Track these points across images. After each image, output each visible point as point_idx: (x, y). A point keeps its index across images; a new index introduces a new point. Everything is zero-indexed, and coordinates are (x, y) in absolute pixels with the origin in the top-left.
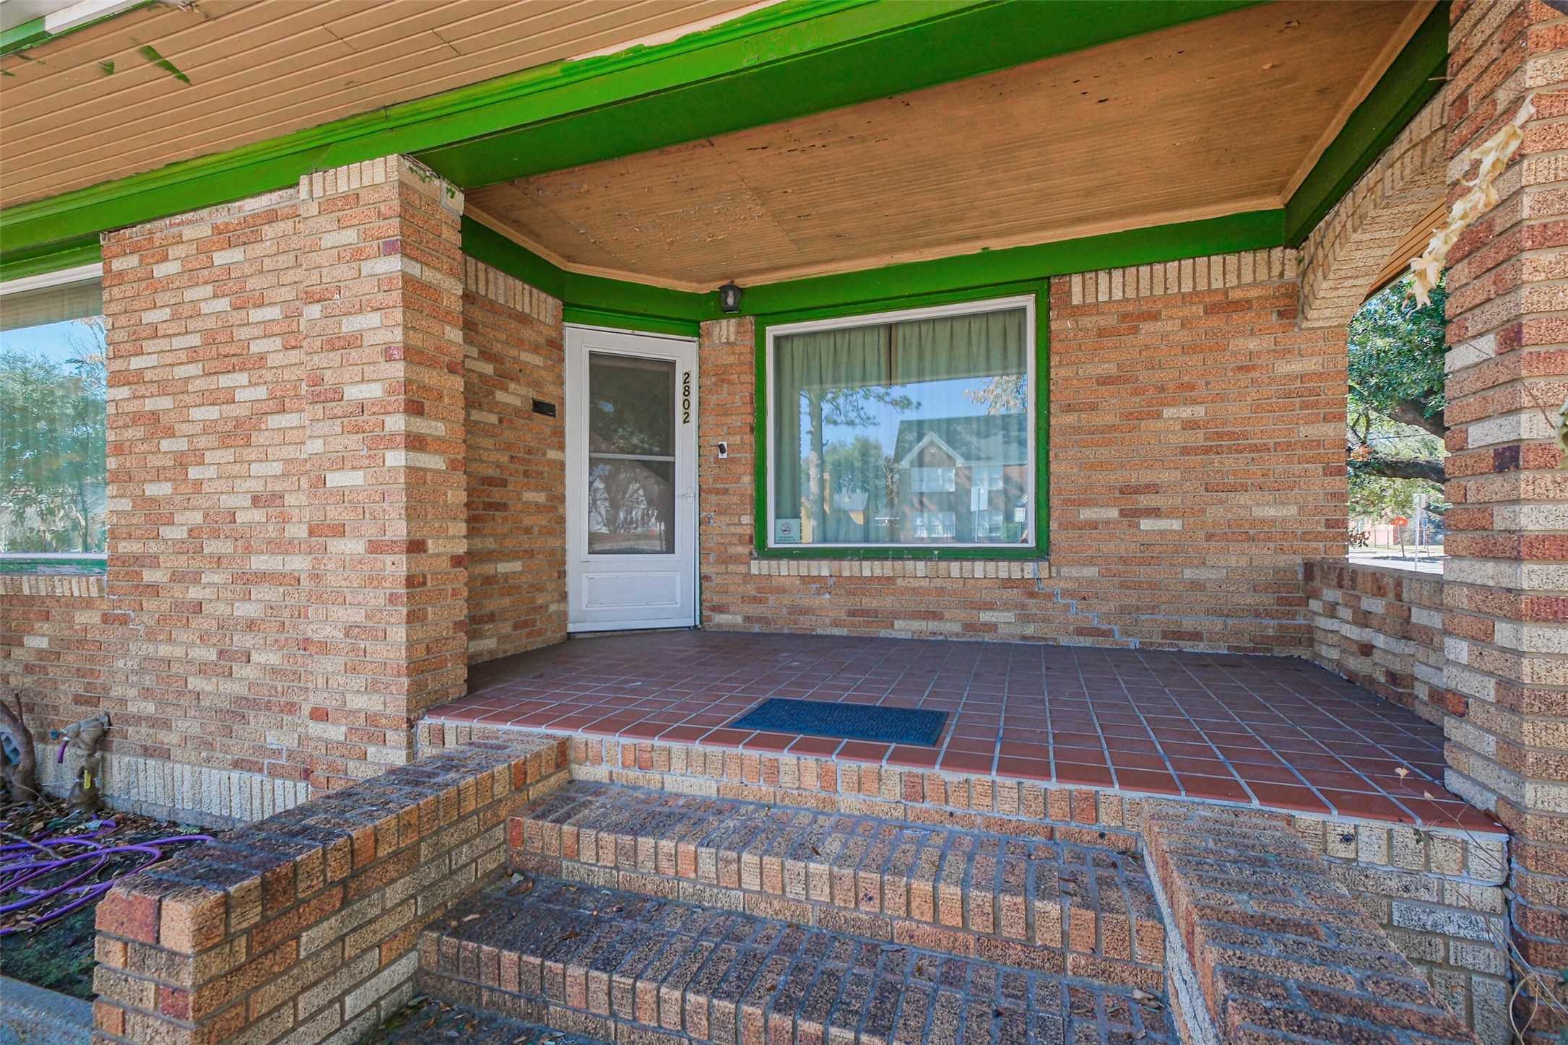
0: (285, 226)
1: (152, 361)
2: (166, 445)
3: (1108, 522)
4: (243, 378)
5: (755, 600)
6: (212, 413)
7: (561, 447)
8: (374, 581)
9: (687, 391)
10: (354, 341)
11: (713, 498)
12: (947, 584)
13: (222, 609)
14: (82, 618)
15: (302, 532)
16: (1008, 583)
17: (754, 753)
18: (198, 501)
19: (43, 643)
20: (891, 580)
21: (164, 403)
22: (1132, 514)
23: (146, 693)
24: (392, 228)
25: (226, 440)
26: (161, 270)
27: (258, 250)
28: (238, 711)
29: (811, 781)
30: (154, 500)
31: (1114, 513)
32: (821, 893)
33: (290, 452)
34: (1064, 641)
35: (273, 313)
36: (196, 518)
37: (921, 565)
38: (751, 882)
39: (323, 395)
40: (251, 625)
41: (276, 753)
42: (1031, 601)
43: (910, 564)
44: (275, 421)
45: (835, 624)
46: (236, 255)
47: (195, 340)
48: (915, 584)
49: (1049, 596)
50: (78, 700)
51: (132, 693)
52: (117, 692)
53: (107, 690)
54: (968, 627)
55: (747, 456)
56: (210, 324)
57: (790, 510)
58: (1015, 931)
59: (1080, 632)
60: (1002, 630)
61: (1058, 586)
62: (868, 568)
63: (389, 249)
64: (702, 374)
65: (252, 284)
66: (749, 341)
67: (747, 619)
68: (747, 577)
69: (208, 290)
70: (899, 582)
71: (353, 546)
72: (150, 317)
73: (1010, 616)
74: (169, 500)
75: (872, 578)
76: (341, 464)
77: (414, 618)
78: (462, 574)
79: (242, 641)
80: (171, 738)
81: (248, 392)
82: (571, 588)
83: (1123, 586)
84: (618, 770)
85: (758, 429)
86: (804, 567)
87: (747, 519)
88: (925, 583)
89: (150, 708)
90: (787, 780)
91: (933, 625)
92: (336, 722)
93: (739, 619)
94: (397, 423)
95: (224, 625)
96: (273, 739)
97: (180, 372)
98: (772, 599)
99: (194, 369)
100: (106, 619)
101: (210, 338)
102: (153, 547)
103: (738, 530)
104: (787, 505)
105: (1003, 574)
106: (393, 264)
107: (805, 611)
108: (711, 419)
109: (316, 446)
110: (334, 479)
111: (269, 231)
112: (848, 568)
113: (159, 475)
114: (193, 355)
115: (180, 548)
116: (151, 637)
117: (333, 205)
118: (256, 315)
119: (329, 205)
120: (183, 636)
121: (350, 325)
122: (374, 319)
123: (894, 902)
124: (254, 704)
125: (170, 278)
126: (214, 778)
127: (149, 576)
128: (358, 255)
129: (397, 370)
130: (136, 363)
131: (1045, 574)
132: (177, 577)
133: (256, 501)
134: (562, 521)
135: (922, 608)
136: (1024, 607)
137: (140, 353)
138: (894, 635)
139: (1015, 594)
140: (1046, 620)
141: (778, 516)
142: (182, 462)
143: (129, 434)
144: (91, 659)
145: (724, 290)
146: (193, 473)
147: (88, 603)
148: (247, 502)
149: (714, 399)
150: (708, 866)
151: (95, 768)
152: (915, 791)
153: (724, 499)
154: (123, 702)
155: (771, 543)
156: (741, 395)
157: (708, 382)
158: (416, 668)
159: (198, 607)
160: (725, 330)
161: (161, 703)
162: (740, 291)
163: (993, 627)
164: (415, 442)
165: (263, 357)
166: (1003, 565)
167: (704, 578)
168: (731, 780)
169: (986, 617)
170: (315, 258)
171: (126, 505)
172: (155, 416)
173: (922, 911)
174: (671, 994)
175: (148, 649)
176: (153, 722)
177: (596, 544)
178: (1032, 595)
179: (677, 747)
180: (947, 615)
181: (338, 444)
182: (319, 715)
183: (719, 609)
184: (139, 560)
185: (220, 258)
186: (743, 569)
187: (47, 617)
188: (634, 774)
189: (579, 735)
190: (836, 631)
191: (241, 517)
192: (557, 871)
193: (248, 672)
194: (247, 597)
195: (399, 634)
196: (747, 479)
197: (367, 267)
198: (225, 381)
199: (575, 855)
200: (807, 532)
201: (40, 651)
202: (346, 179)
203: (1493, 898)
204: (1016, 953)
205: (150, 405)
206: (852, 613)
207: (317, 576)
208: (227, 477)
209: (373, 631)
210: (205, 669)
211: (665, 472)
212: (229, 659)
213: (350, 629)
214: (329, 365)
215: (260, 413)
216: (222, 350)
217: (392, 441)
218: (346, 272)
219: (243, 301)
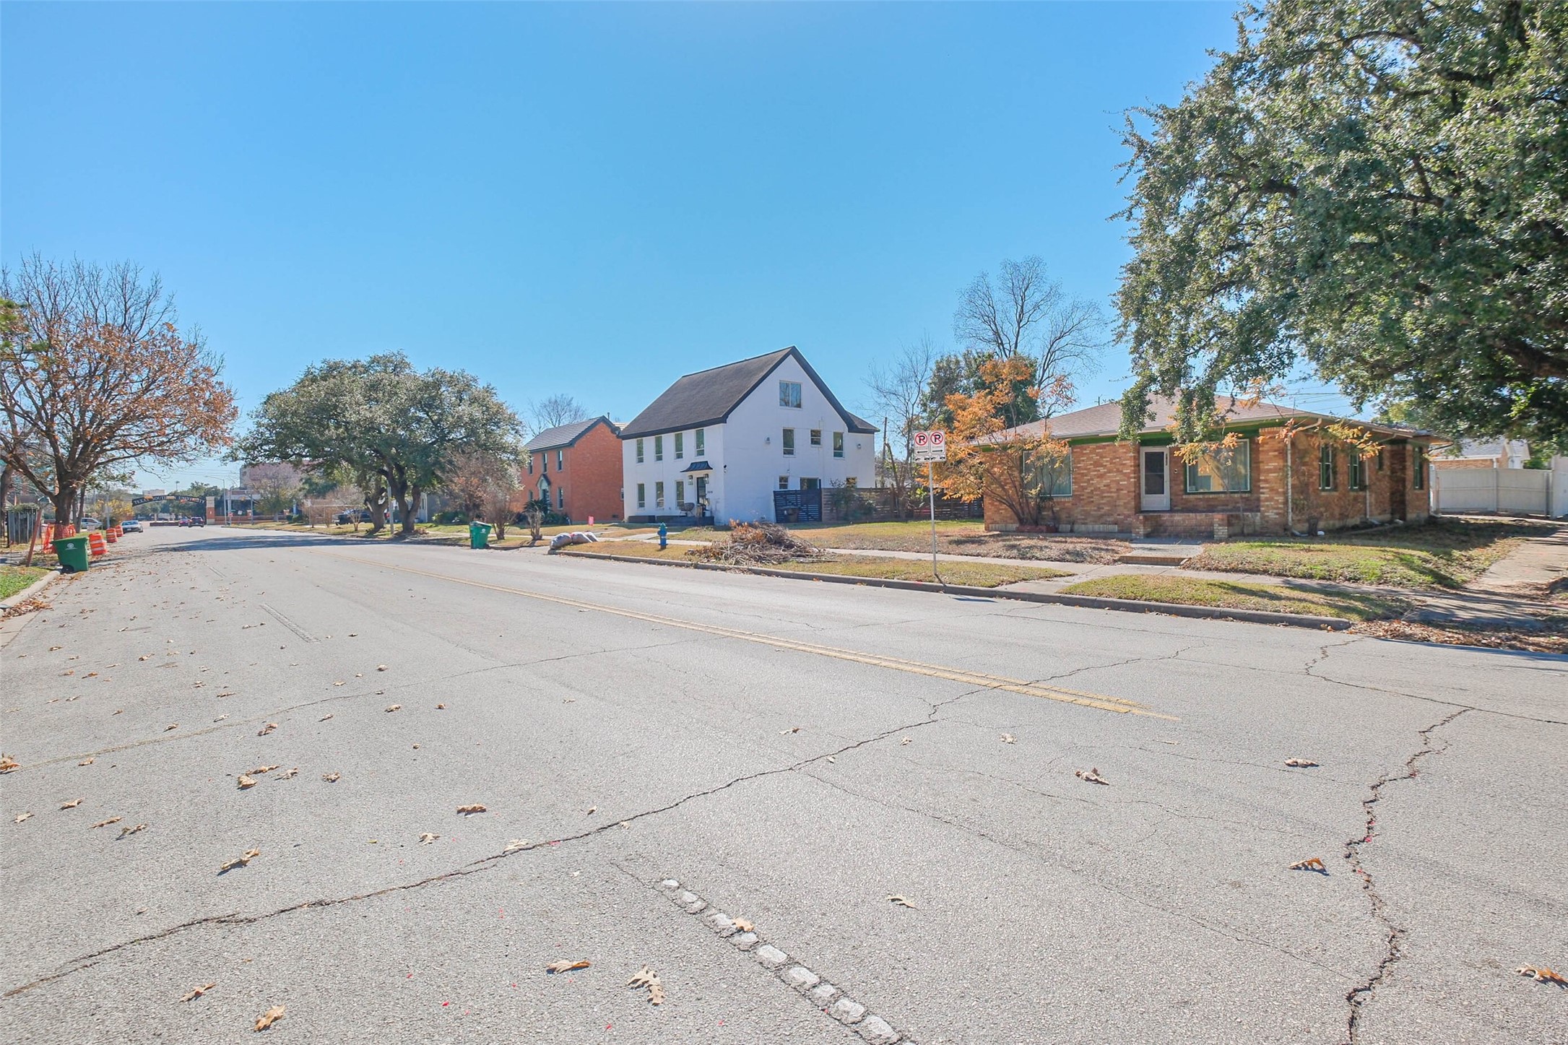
0: (1112, 447)
1: (1083, 465)
4: (1102, 468)
5: (1186, 502)
7: (1141, 474)
8: (1129, 496)
9: (1167, 459)
10: (1125, 464)
11: (1173, 482)
12: (1230, 499)
13: (1098, 502)
14: (1067, 504)
16: (1243, 498)
17: (1189, 514)
18: (1092, 486)
19: (1060, 508)
21: (1085, 471)
23: (1082, 515)
25: (1098, 477)
26: (1085, 452)
27: (1105, 450)
28: (1102, 516)
30: (1082, 486)
33: (1112, 479)
35: (1109, 459)
36: (1092, 489)
37: (1224, 495)
39: (1119, 471)
40: (1104, 504)
41: (1109, 521)
43: (1221, 495)
44: (1108, 475)
45: (1204, 508)
46: (1101, 450)
47: (1092, 462)
48: (1222, 499)
49: (1251, 500)
51: (1079, 515)
52: (1075, 515)
53: (1073, 515)
54: (1234, 507)
55: (1182, 472)
56: (1095, 460)
61: (1252, 498)
62: (1211, 496)
64: (1170, 454)
65: (1103, 454)
67: (1182, 506)
68: (1182, 499)
69: (1095, 455)
70: (1219, 499)
71: (1123, 492)
72: (1082, 458)
73: (1243, 504)
74: (1086, 486)
75: (1212, 498)
76: (1122, 480)
77: (1132, 502)
78: (1136, 497)
79: (1101, 506)
81: (1102, 470)
82: (1142, 502)
84: (1168, 518)
85: (1184, 467)
86: (1196, 496)
87: (1182, 487)
88: (1225, 499)
89: (1083, 517)
90: (1191, 517)
91: (1226, 507)
92: (1122, 515)
93: (1180, 506)
94: (1133, 475)
95: (1099, 504)
96: (1108, 519)
97: (1088, 467)
98: (1189, 502)
99: (1092, 466)
100: (1073, 504)
101: (1095, 462)
102: (1083, 493)
103: (1180, 489)
104: (1192, 484)
105: (1242, 496)
107: (1196, 504)
108: (1173, 465)
109: (1118, 478)
110: (1122, 482)
111: (1107, 448)
112: (1206, 496)
113: (1084, 482)
114: (1091, 464)
115: (1088, 493)
116: (1082, 507)
118: (1105, 459)
119: (1121, 446)
120: (1090, 506)
121: (1123, 462)
122: (1129, 461)
124: (1105, 515)
125: (1087, 453)
126: (1096, 527)
127: (1082, 498)
128: (1125, 453)
129: (1133, 468)
131: (1250, 496)
132: (1089, 497)
133: (1105, 486)
134: (1141, 489)
136: (1246, 503)
137: (1080, 464)
139: (1244, 500)
141: (1189, 486)
142: (1089, 480)
143: (1077, 476)
144: (1069, 511)
146: (1091, 482)
147: (1069, 502)
148: (1103, 486)
149: (1173, 460)
151: (1072, 527)
153: (1176, 482)
154: (1077, 516)
155: (1188, 492)
157: (1171, 456)
158: (1133, 509)
159: (1093, 502)
161: (1085, 516)
163: (1239, 507)
164: (1135, 478)
165: (1106, 466)
166: (1242, 494)
167: (1171, 499)
168: (1183, 517)
170: (1116, 453)
171: (1077, 487)
172: (1083, 473)
173: (1204, 522)
175: (1082, 509)
176: (1083, 519)
177: (1148, 492)
178: (1248, 500)
179: (1177, 515)
180: (1230, 505)
181: (1122, 478)
182: (1119, 515)
183: (1176, 505)
184: (1080, 495)
185: (1097, 451)
186: (1181, 497)
187: (1060, 505)
189: (1161, 515)
190: (1204, 510)
191: (1101, 489)
193: (1103, 510)
194: (1103, 500)
196: (1182, 477)
198: (1098, 469)
201: (1057, 510)
205: (1082, 471)
206: (1208, 505)
207: (1118, 496)
208: (1098, 483)
209: (1128, 503)
210: (1095, 511)
211: (1162, 477)
212: (1099, 509)
213: (1125, 503)
214: (1120, 468)
215: (1105, 473)
216: (1097, 464)
217: (1131, 478)
218: (1124, 455)
219: (1102, 457)
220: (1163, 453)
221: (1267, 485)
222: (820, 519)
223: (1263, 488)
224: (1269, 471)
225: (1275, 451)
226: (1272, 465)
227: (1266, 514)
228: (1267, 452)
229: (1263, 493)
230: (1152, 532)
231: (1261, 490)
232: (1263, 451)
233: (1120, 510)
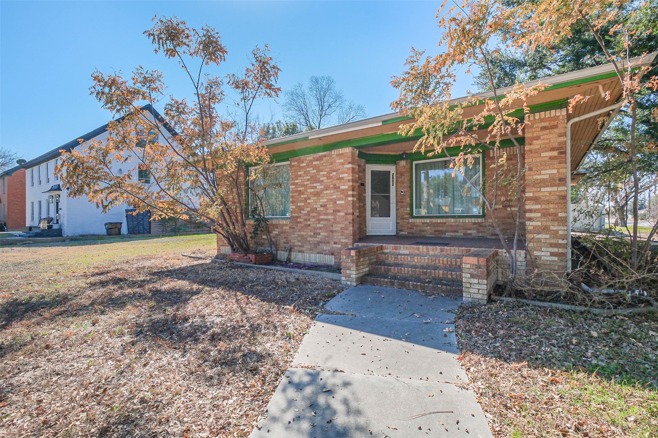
0: (328, 158)
1: (300, 181)
2: (302, 196)
3: (499, 209)
4: (319, 184)
5: (411, 228)
6: (312, 190)
7: (365, 193)
8: (346, 220)
9: (393, 178)
10: (342, 178)
11: (400, 204)
12: (460, 224)
13: (314, 225)
14: (285, 228)
15: (332, 211)
16: (475, 223)
17: (415, 246)
18: (309, 206)
19: (277, 233)
20: (445, 223)
21: (302, 188)
22: (505, 207)
23: (299, 241)
24: (350, 160)
25: (315, 195)
26: (302, 165)
27: (322, 162)
28: (318, 243)
29: (425, 250)
30: (299, 206)
31: (501, 206)
32: (426, 261)
33: (329, 197)
34: (488, 237)
35: (325, 173)
36: (309, 209)
37: (452, 219)
38: (416, 261)
39: (336, 188)
40: (320, 228)
41: (326, 251)
42: (480, 228)
43: (450, 219)
44: (325, 192)
45: (431, 234)
46: (318, 163)
47: (309, 177)
48: (451, 224)
49: (485, 226)
50: (284, 243)
51: (296, 241)
52: (293, 241)
53: (290, 241)
54: (465, 234)
55: (408, 194)
56: (312, 175)
57: (419, 206)
58: (454, 263)
59: (493, 235)
60: (473, 235)
61: (487, 224)
62: (439, 221)
63: (349, 163)
64: (397, 173)
65: (321, 168)
66: (409, 166)
67: (408, 233)
68: (409, 223)
69: (312, 169)
70: (447, 224)
71: (342, 214)
72: (299, 173)
73: (475, 231)
74: (303, 206)
75: (440, 223)
76: (339, 199)
77: (353, 226)
78: (359, 219)
79: (318, 231)
80: (304, 249)
81: (319, 187)
82: (367, 225)
83: (503, 224)
84: (391, 250)
85: (411, 187)
86: (423, 220)
87: (408, 209)
88: (454, 224)
89: (300, 244)
90: (421, 250)
91: (456, 234)
92: (339, 244)
93: (406, 233)
94: (350, 193)
95: (315, 228)
96: (325, 248)
97: (305, 183)
98: (415, 228)
99: (309, 183)
100: (290, 228)
101: (312, 177)
102: (300, 215)
103: (406, 212)
104: (418, 206)
105: (473, 221)
106: (350, 166)
107: (424, 231)
108: (399, 185)
109: (335, 197)
110: (338, 202)
111: (324, 159)
112: (434, 220)
113: (301, 202)
114: (308, 180)
115: (305, 214)
116: (299, 231)
117: (340, 156)
118: (321, 173)
119: (338, 155)
120: (307, 230)
121: (341, 176)
122: (346, 175)
123: (437, 261)
124: (321, 242)
125: (304, 166)
126: (313, 256)
127: (299, 220)
128: (343, 164)
129: (351, 184)
130: (296, 181)
131: (484, 221)
132: (306, 220)
133: (321, 206)
134: (365, 209)
135: (453, 230)
136: (478, 229)
137: (297, 179)
138: (446, 236)
139: (476, 226)
140: (484, 232)
141: (416, 208)
142: (306, 199)
143: (295, 194)
144: (287, 235)
145: (403, 154)
146: (308, 201)
147: (286, 225)
148: (319, 206)
149: (400, 180)
150: (409, 259)
151: (290, 255)
152: (442, 251)
153: (403, 204)
154: (294, 243)
155: (414, 215)
156: (406, 179)
157: (398, 176)
158: (354, 235)
159: (309, 225)
160: (403, 163)
161: (302, 243)
162: (407, 154)
163: (471, 234)
164: (353, 196)
165: (323, 181)
166: (473, 219)
167: (397, 223)
168: (411, 251)
169: (469, 232)
170: (335, 164)
171: (294, 207)
172: (300, 191)
173: (441, 262)
174: (406, 269)
175: (299, 233)
176: (300, 246)
177: (372, 215)
178: (481, 226)
179: (402, 246)
180: (459, 231)
181: (339, 196)
182: (335, 243)
183: (402, 231)
184: (297, 217)
185: (314, 163)
186: (407, 221)
187: (277, 228)
188: (394, 251)
189: (384, 245)
190: (431, 236)
191: (318, 209)
192: (385, 262)
193: (320, 236)
194: (320, 223)
195: (351, 229)
196: (408, 199)
197: (345, 166)
198: (315, 185)
199: (387, 259)
200: (423, 212)
201: (276, 234)
202: (341, 151)
203: (524, 260)
204: (454, 266)
205: (299, 189)
206: (435, 231)
207: (335, 219)
208: (315, 202)
209: (346, 228)
210: (311, 236)
211: (388, 198)
212: (316, 234)
213: (341, 228)
214: (337, 183)
215: (322, 190)
216: (314, 179)
217: (349, 196)
218: (341, 167)
219: (319, 171)
220: (390, 172)
221: (538, 207)
222: (150, 232)
223: (530, 211)
224: (543, 183)
225: (553, 149)
226: (546, 174)
227: (536, 253)
228: (537, 152)
229: (530, 219)
230: (369, 274)
231: (528, 215)
232: (531, 151)
233: (337, 236)
